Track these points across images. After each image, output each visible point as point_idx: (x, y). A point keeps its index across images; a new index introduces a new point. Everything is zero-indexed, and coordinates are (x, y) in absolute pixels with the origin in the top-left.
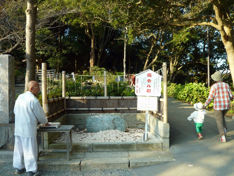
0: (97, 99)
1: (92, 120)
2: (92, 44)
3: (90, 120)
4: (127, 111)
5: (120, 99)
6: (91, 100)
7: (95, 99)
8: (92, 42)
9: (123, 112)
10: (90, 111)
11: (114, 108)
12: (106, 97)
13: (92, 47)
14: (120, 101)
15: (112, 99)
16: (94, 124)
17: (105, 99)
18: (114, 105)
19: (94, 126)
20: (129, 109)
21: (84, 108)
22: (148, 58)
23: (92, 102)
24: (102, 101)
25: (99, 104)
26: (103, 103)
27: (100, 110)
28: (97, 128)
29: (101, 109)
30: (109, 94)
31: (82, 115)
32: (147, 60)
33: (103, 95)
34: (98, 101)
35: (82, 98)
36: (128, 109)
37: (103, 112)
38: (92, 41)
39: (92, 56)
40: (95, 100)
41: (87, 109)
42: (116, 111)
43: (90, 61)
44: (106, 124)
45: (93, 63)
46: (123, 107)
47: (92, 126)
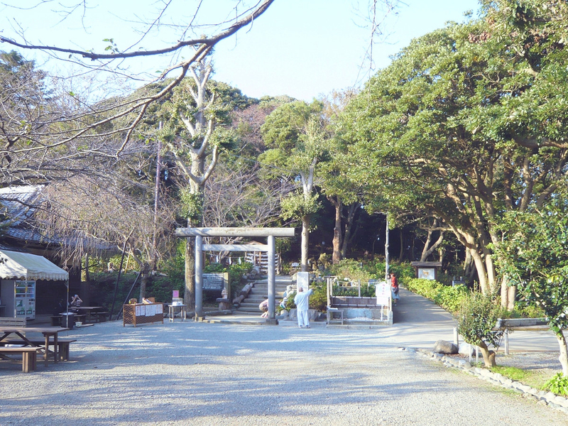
2: (337, 215)
8: (337, 211)
9: (371, 307)
10: (348, 306)
12: (359, 297)
13: (337, 219)
22: (429, 237)
26: (358, 301)
30: (362, 296)
32: (428, 241)
33: (358, 296)
37: (358, 307)
38: (337, 209)
39: (336, 233)
42: (367, 307)
43: (334, 241)
45: (338, 245)
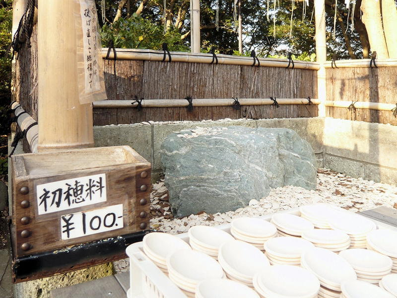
0: (170, 60)
1: (193, 150)
3: (183, 151)
4: (269, 111)
5: (248, 66)
6: (146, 63)
7: (164, 61)
11: (227, 98)
14: (249, 73)
15: (223, 64)
16: (212, 170)
17: (198, 63)
18: (228, 89)
19: (214, 182)
20: (276, 104)
21: (118, 98)
23: (150, 75)
24: (187, 69)
25: (176, 80)
27: (180, 107)
28: (234, 187)
29: (186, 102)
31: (111, 130)
34: (173, 69)
35: (112, 54)
36: (272, 102)
40: (162, 65)
41: (128, 103)
44: (257, 164)
46: (257, 95)
47: (202, 180)
